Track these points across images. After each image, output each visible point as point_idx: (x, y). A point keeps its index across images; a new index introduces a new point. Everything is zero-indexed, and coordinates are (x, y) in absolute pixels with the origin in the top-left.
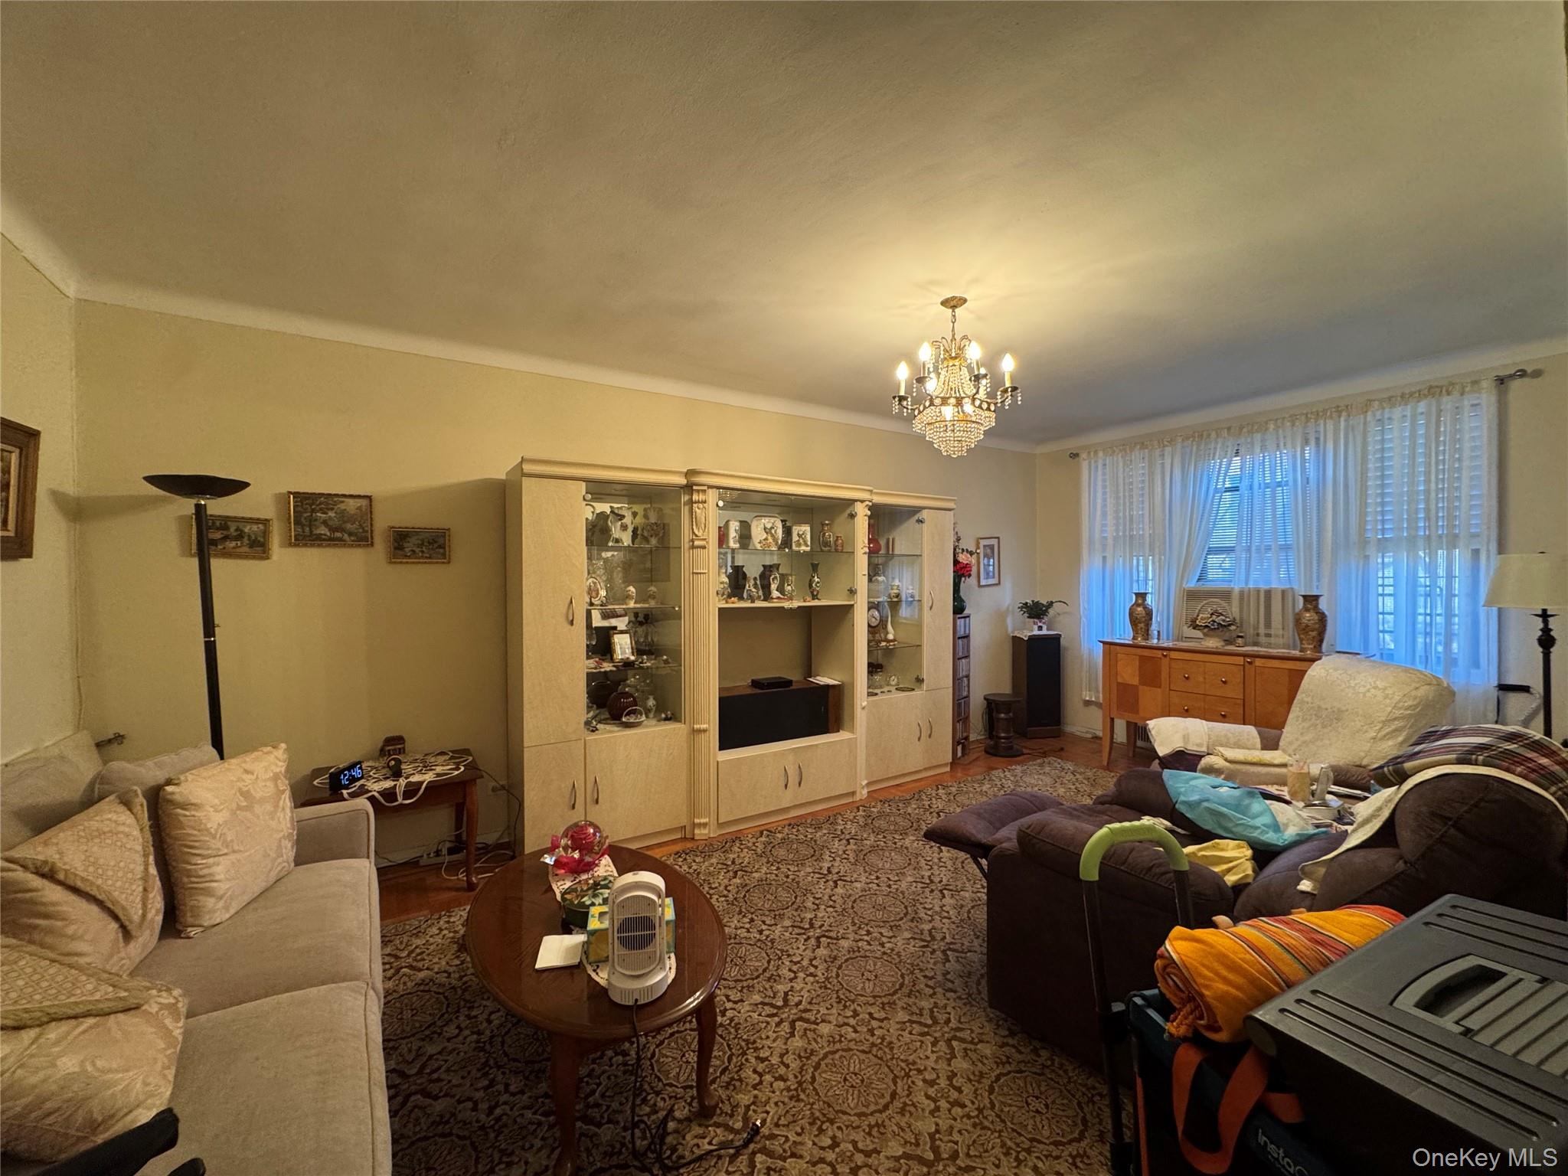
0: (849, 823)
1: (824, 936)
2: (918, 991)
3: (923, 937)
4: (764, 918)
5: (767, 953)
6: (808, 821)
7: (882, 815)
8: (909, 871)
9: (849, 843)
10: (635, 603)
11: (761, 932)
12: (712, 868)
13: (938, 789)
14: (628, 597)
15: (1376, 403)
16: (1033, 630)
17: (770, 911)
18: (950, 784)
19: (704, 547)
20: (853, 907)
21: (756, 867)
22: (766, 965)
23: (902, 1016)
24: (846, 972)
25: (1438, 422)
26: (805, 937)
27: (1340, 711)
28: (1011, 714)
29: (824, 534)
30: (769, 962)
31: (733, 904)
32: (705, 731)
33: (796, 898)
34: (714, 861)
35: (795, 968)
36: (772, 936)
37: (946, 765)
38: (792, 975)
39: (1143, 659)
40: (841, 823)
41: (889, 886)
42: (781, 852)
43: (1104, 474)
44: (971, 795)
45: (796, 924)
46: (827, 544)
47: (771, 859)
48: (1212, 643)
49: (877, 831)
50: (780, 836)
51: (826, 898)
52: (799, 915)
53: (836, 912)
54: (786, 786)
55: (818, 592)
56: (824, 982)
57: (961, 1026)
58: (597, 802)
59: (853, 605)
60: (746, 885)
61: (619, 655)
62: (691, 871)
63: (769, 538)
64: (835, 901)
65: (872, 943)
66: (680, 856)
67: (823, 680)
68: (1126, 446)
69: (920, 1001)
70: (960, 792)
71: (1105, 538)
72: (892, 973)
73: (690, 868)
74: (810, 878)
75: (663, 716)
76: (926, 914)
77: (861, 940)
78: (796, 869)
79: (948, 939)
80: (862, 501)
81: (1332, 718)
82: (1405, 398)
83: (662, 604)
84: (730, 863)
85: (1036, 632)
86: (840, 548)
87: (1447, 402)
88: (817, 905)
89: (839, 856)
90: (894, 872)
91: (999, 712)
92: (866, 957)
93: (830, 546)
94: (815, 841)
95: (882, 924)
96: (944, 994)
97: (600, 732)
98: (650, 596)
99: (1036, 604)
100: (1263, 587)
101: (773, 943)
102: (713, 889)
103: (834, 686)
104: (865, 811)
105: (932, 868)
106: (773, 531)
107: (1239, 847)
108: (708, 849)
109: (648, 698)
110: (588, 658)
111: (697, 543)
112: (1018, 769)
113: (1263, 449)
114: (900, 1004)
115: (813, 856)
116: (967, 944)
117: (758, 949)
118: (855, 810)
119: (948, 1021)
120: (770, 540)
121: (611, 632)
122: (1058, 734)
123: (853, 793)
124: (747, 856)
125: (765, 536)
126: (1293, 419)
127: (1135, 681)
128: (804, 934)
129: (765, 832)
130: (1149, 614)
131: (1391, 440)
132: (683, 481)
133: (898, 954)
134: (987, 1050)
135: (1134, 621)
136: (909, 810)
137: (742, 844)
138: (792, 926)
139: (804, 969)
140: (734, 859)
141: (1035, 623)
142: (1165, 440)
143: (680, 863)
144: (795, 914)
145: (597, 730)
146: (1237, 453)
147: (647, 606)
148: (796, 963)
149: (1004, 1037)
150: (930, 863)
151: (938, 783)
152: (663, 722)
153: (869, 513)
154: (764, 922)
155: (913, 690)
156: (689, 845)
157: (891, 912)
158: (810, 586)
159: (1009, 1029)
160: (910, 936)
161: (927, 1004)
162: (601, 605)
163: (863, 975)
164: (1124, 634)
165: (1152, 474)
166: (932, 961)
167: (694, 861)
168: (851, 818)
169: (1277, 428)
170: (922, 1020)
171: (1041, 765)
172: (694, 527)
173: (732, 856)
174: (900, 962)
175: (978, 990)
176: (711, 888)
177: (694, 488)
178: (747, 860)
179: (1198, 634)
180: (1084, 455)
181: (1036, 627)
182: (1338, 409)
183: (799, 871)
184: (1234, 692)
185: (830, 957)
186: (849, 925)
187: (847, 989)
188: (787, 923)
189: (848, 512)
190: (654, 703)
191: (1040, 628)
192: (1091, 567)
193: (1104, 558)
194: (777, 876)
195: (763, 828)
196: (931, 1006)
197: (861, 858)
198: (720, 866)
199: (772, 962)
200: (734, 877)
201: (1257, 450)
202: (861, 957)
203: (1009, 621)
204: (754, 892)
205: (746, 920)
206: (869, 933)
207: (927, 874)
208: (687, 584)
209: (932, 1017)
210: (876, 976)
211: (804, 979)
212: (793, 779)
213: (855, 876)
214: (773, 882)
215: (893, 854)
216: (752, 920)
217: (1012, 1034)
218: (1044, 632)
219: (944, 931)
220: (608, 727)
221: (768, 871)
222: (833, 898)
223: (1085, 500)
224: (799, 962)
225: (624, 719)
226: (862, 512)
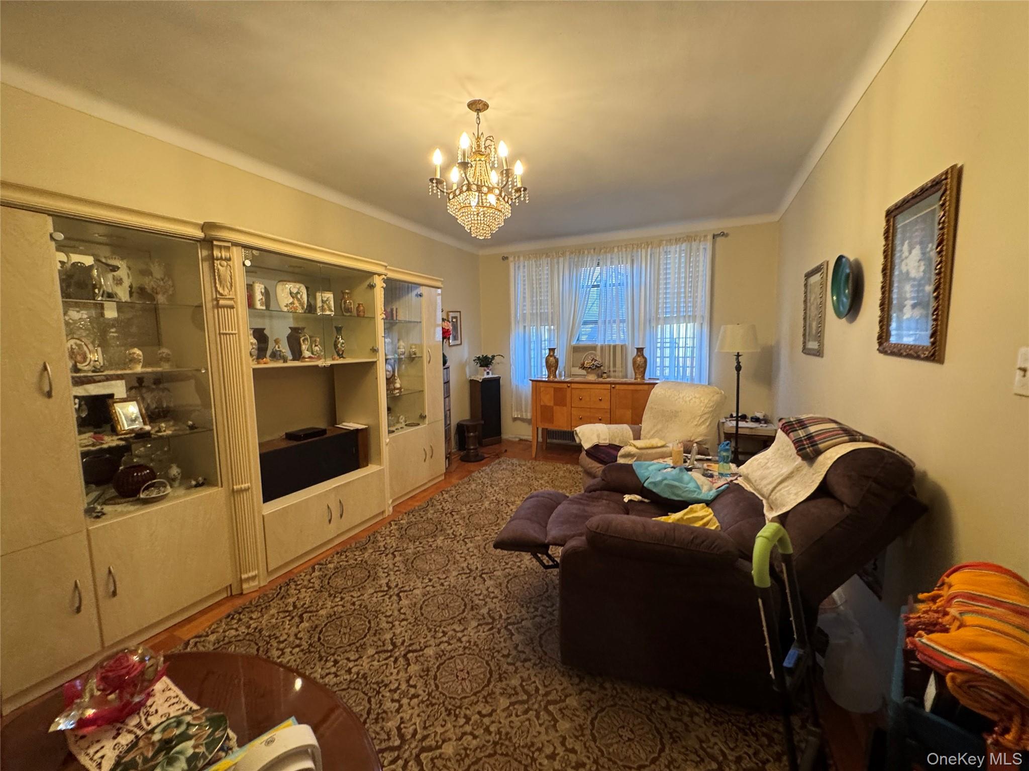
0: (388, 538)
1: (410, 651)
2: (505, 672)
3: (486, 621)
4: (347, 655)
5: (364, 693)
6: (353, 545)
7: (410, 524)
8: (451, 567)
9: (395, 556)
10: (143, 367)
11: (349, 671)
12: (274, 621)
13: (443, 495)
14: (133, 360)
15: (664, 242)
16: (483, 375)
17: (350, 645)
18: (449, 489)
19: (232, 307)
20: (422, 615)
21: (320, 604)
22: (368, 706)
23: (504, 702)
24: (442, 680)
25: (690, 255)
26: (392, 659)
27: (677, 412)
28: (477, 433)
29: (345, 302)
30: (369, 701)
31: (310, 652)
32: (247, 490)
33: (369, 622)
34: (273, 611)
35: (396, 696)
36: (362, 672)
37: (442, 475)
38: (397, 705)
39: (556, 389)
40: (382, 539)
41: (442, 585)
42: (339, 582)
43: (524, 272)
44: (467, 494)
45: (380, 649)
46: (348, 310)
47: (332, 592)
48: (592, 378)
49: (413, 540)
50: (331, 566)
51: (396, 613)
52: (379, 639)
53: (410, 623)
54: (330, 521)
55: (343, 351)
56: (428, 699)
57: (548, 689)
58: (114, 593)
59: (375, 362)
60: (317, 626)
61: (125, 426)
62: (251, 630)
63: (296, 302)
64: (405, 614)
65: (451, 642)
66: (233, 618)
67: (352, 425)
68: (537, 254)
69: (510, 680)
70: (458, 494)
71: (524, 314)
72: (479, 664)
73: (248, 627)
74: (375, 599)
75: (194, 483)
76: (479, 600)
77: (441, 643)
78: (359, 594)
79: (504, 616)
80: (379, 275)
81: (670, 416)
82: (678, 240)
83: (178, 367)
84: (291, 608)
85: (486, 376)
86: (362, 314)
87: (694, 245)
88: (391, 623)
89: (391, 570)
90: (441, 571)
91: (469, 432)
92: (452, 657)
93: (351, 312)
94: (366, 562)
95: (451, 621)
96: (523, 666)
97: (108, 516)
98: (161, 359)
99: (486, 358)
100: (612, 344)
101: (365, 679)
102: (283, 642)
103: (362, 430)
104: (396, 524)
105: (466, 559)
106: (299, 296)
107: (703, 508)
108: (263, 600)
109: (171, 467)
110: (80, 433)
111: (222, 302)
112: (487, 469)
113: (612, 263)
114: (498, 691)
115: (369, 577)
116: (518, 615)
117: (353, 692)
118: (389, 526)
119: (537, 690)
120: (297, 304)
121: (110, 401)
122: (500, 441)
123: (383, 512)
124: (306, 596)
125: (291, 300)
126: (626, 246)
127: (552, 404)
128: (390, 656)
129: (316, 567)
130: (557, 361)
131: (670, 263)
132: (200, 234)
133: (476, 644)
134: (572, 702)
135: (548, 366)
136: (429, 516)
137: (297, 585)
138: (377, 653)
139: (404, 694)
140: (294, 603)
141: (485, 370)
142: (561, 252)
143: (235, 626)
144: (375, 639)
145: (104, 514)
146: (598, 265)
147: (159, 369)
148: (395, 691)
149: (578, 685)
150: (463, 555)
151: (439, 488)
152: (193, 490)
153: (385, 285)
154: (348, 659)
155: (418, 424)
156: (239, 602)
157: (453, 607)
158: (336, 346)
159: (578, 676)
160: (476, 624)
161: (515, 682)
162: (93, 371)
163: (457, 677)
164: (544, 375)
165: (552, 271)
166: (502, 640)
167: (251, 618)
168: (388, 533)
169: (618, 251)
170: (520, 698)
171: (499, 464)
172: (218, 285)
173: (291, 600)
174: (480, 651)
175: (544, 651)
176: (280, 642)
177: (215, 243)
178: (308, 600)
179: (584, 372)
180: (511, 259)
181: (485, 373)
182: (648, 243)
183: (362, 595)
184: (605, 405)
185: (423, 671)
186: (426, 632)
187: (450, 698)
188: (371, 651)
189: (367, 283)
190: (179, 470)
191: (488, 373)
192: (516, 334)
193: (525, 327)
194: (343, 606)
195: (311, 563)
196: (519, 683)
197: (410, 566)
198: (282, 615)
199: (373, 700)
200: (302, 622)
201: (609, 263)
202: (449, 659)
203: (467, 370)
204: (327, 631)
205: (331, 664)
206: (445, 633)
207: (465, 565)
208: (213, 346)
209: (526, 692)
210: (468, 673)
211: (409, 704)
212: (336, 514)
213: (412, 584)
214: (343, 614)
215: (433, 556)
216: (336, 662)
217: (582, 680)
218: (490, 376)
219: (498, 609)
220: (119, 508)
221: (333, 605)
222: (402, 611)
223: (512, 289)
224: (398, 688)
225: (142, 496)
226: (379, 282)
